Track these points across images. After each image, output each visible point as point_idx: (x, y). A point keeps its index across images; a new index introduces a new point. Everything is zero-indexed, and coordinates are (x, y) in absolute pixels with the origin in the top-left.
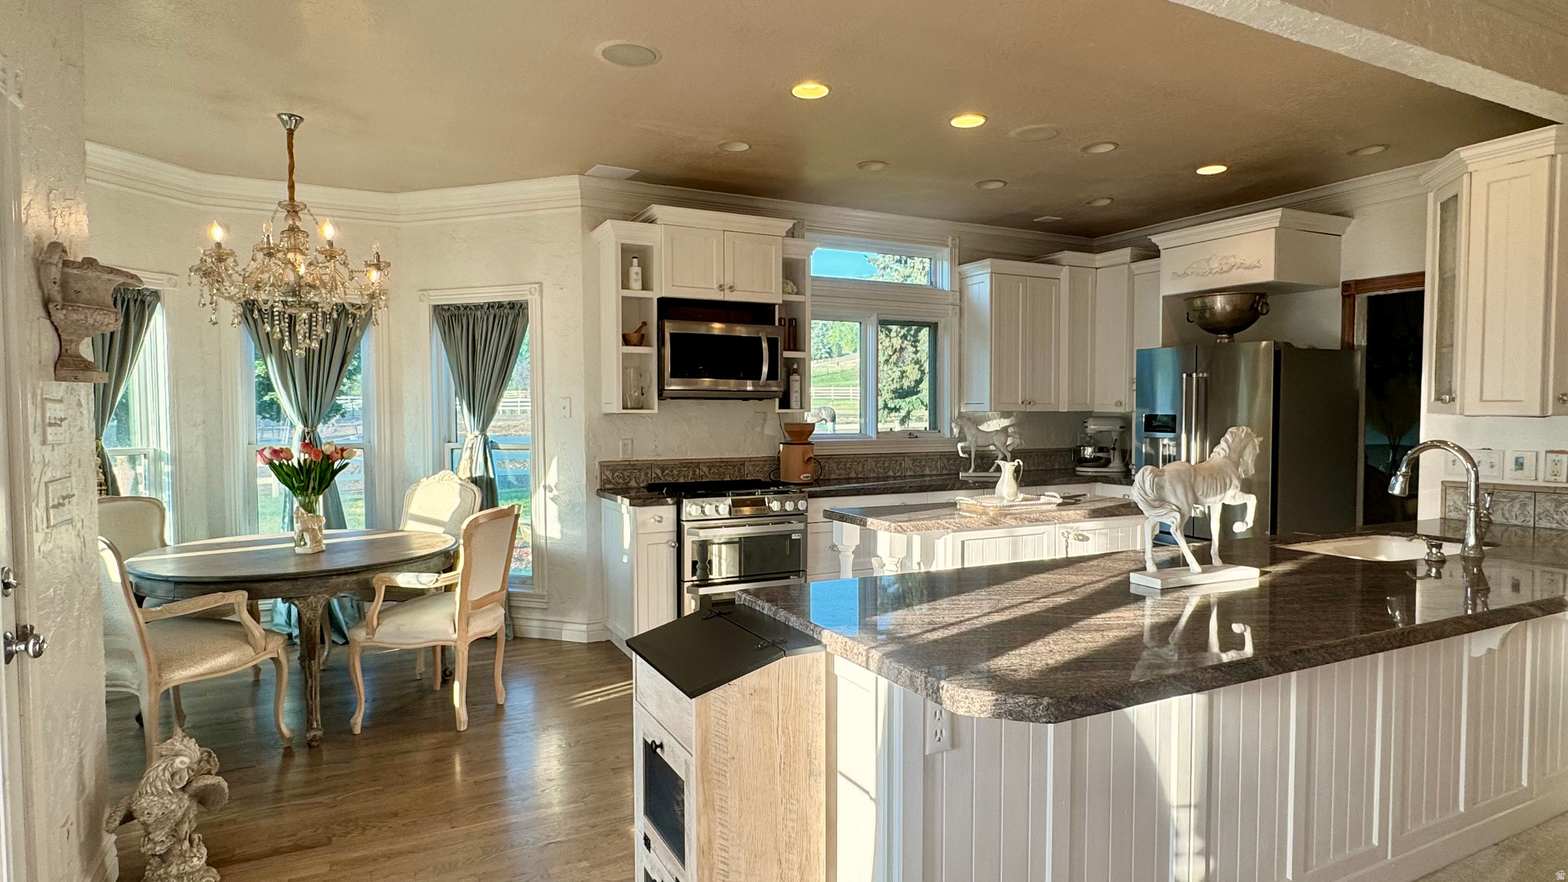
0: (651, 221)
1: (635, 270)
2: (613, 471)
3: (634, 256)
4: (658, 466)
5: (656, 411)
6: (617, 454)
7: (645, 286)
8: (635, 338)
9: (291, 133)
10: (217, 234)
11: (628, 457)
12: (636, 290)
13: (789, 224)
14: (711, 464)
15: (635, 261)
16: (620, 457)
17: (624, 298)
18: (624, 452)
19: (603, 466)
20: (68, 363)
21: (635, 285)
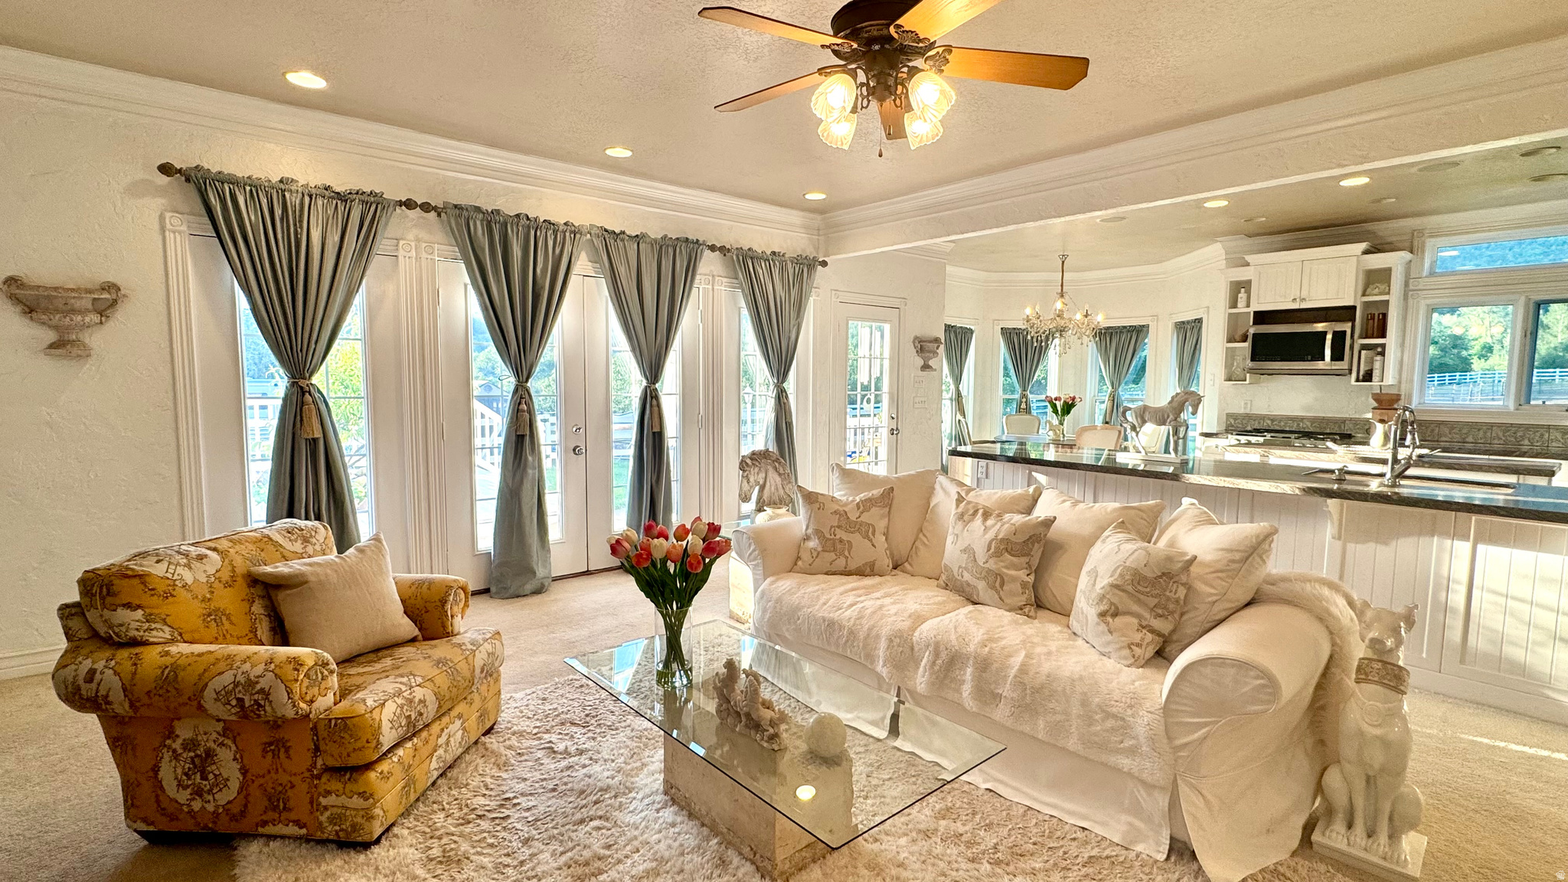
0: (1248, 264)
1: (1242, 295)
2: (1235, 419)
3: (1240, 288)
4: (1269, 419)
5: (1247, 383)
6: (1239, 409)
7: (1248, 306)
8: (1237, 338)
9: (1063, 262)
10: (1028, 311)
11: (1248, 411)
12: (1241, 308)
13: (1363, 246)
14: (1314, 420)
15: (1243, 290)
16: (1242, 411)
17: (1230, 314)
18: (1245, 408)
19: (1229, 415)
20: (926, 367)
21: (1239, 305)
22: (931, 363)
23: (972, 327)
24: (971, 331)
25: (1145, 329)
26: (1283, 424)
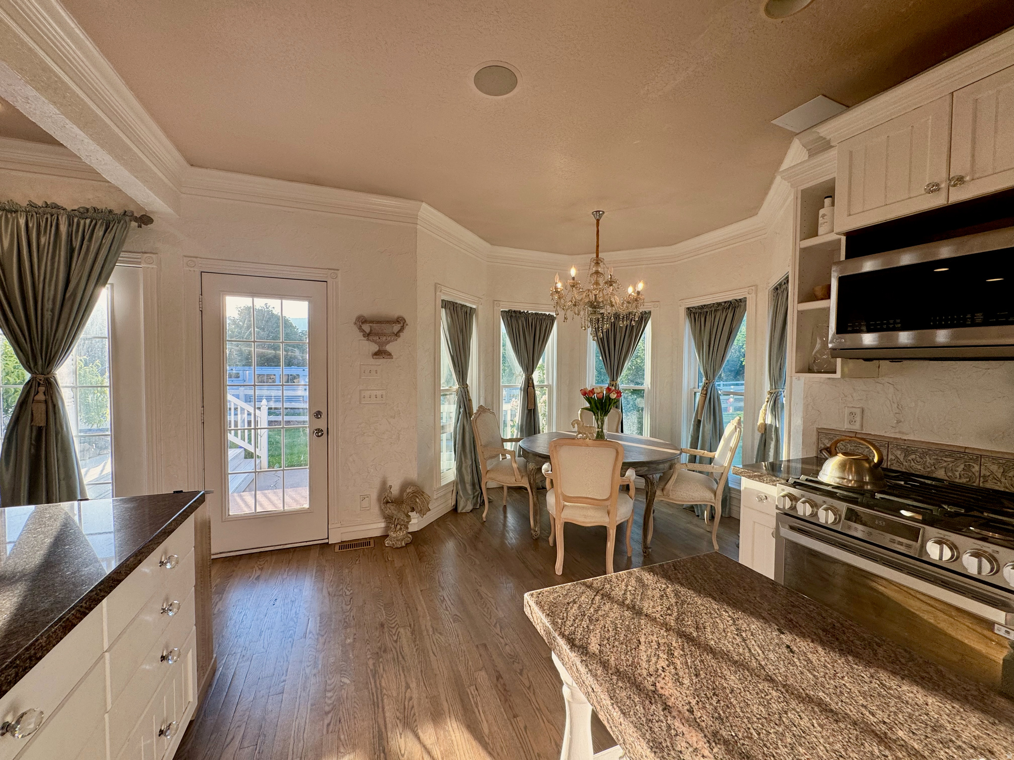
0: (828, 145)
3: (818, 199)
5: (838, 375)
7: (836, 225)
8: (819, 291)
9: (598, 221)
11: (856, 427)
12: (823, 233)
15: (828, 201)
16: (846, 426)
17: (804, 251)
18: (850, 422)
19: (821, 432)
20: (381, 353)
21: (821, 230)
22: (389, 348)
23: (551, 314)
24: (552, 319)
25: (743, 304)
26: (929, 460)
